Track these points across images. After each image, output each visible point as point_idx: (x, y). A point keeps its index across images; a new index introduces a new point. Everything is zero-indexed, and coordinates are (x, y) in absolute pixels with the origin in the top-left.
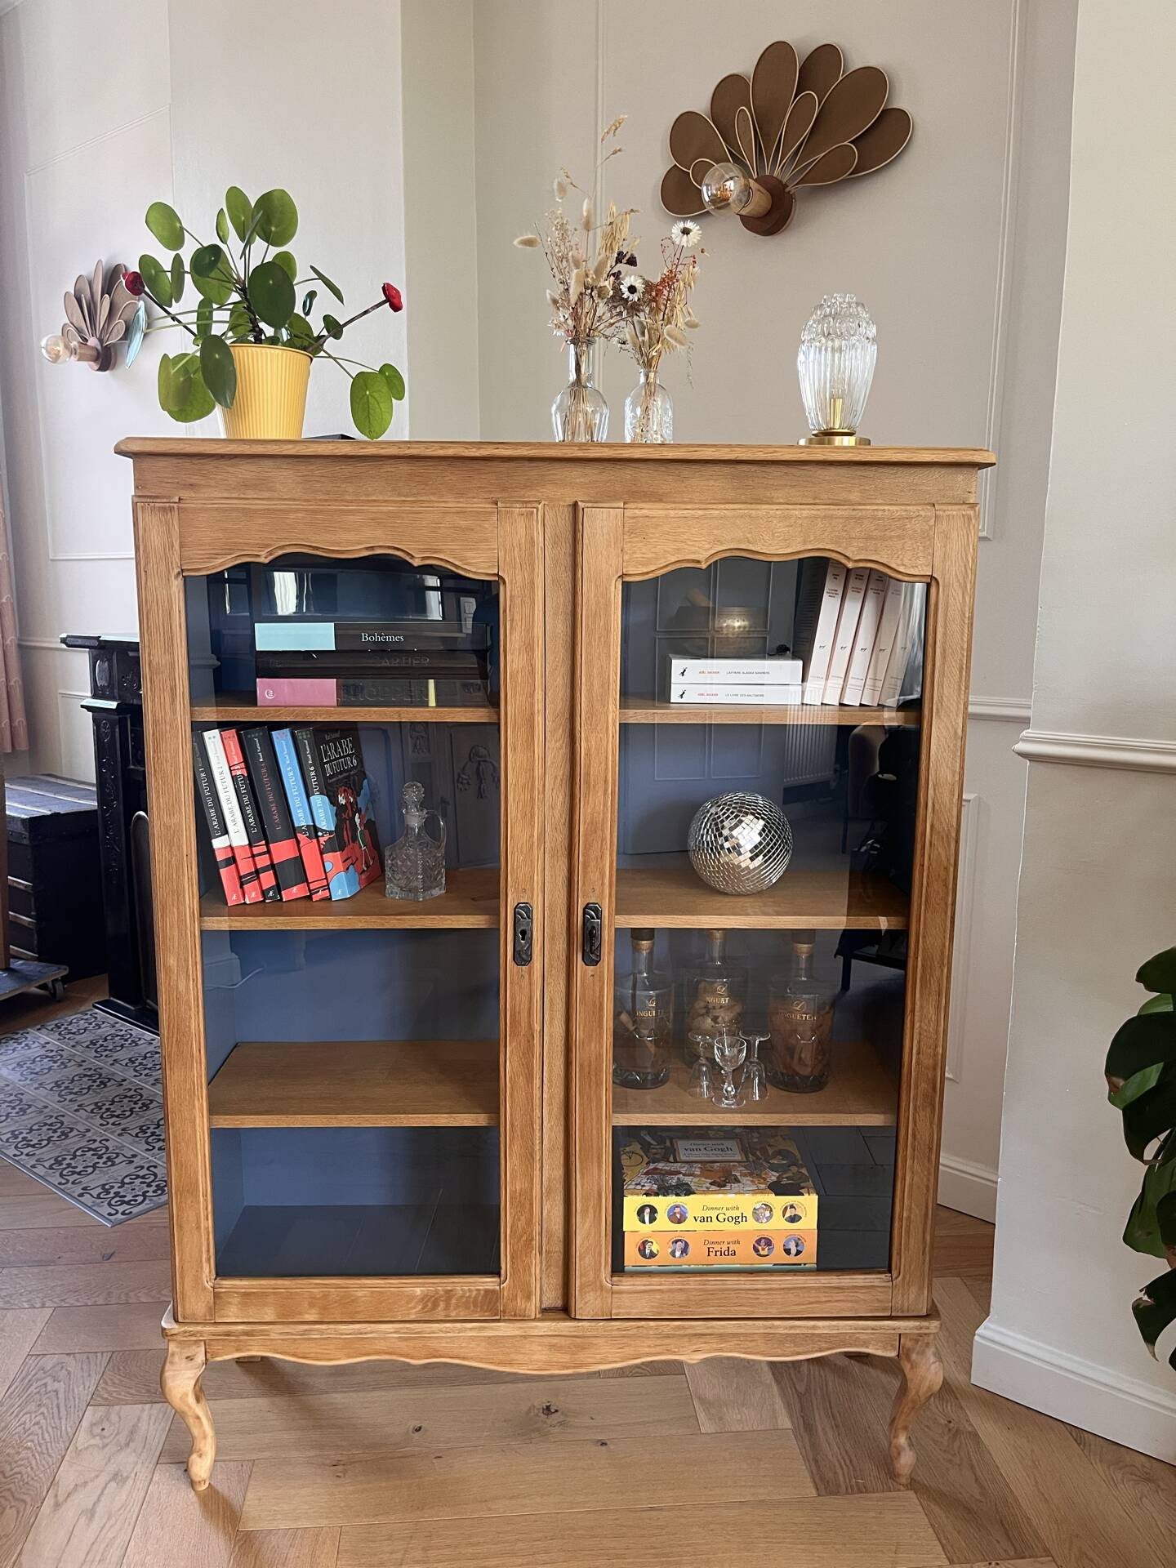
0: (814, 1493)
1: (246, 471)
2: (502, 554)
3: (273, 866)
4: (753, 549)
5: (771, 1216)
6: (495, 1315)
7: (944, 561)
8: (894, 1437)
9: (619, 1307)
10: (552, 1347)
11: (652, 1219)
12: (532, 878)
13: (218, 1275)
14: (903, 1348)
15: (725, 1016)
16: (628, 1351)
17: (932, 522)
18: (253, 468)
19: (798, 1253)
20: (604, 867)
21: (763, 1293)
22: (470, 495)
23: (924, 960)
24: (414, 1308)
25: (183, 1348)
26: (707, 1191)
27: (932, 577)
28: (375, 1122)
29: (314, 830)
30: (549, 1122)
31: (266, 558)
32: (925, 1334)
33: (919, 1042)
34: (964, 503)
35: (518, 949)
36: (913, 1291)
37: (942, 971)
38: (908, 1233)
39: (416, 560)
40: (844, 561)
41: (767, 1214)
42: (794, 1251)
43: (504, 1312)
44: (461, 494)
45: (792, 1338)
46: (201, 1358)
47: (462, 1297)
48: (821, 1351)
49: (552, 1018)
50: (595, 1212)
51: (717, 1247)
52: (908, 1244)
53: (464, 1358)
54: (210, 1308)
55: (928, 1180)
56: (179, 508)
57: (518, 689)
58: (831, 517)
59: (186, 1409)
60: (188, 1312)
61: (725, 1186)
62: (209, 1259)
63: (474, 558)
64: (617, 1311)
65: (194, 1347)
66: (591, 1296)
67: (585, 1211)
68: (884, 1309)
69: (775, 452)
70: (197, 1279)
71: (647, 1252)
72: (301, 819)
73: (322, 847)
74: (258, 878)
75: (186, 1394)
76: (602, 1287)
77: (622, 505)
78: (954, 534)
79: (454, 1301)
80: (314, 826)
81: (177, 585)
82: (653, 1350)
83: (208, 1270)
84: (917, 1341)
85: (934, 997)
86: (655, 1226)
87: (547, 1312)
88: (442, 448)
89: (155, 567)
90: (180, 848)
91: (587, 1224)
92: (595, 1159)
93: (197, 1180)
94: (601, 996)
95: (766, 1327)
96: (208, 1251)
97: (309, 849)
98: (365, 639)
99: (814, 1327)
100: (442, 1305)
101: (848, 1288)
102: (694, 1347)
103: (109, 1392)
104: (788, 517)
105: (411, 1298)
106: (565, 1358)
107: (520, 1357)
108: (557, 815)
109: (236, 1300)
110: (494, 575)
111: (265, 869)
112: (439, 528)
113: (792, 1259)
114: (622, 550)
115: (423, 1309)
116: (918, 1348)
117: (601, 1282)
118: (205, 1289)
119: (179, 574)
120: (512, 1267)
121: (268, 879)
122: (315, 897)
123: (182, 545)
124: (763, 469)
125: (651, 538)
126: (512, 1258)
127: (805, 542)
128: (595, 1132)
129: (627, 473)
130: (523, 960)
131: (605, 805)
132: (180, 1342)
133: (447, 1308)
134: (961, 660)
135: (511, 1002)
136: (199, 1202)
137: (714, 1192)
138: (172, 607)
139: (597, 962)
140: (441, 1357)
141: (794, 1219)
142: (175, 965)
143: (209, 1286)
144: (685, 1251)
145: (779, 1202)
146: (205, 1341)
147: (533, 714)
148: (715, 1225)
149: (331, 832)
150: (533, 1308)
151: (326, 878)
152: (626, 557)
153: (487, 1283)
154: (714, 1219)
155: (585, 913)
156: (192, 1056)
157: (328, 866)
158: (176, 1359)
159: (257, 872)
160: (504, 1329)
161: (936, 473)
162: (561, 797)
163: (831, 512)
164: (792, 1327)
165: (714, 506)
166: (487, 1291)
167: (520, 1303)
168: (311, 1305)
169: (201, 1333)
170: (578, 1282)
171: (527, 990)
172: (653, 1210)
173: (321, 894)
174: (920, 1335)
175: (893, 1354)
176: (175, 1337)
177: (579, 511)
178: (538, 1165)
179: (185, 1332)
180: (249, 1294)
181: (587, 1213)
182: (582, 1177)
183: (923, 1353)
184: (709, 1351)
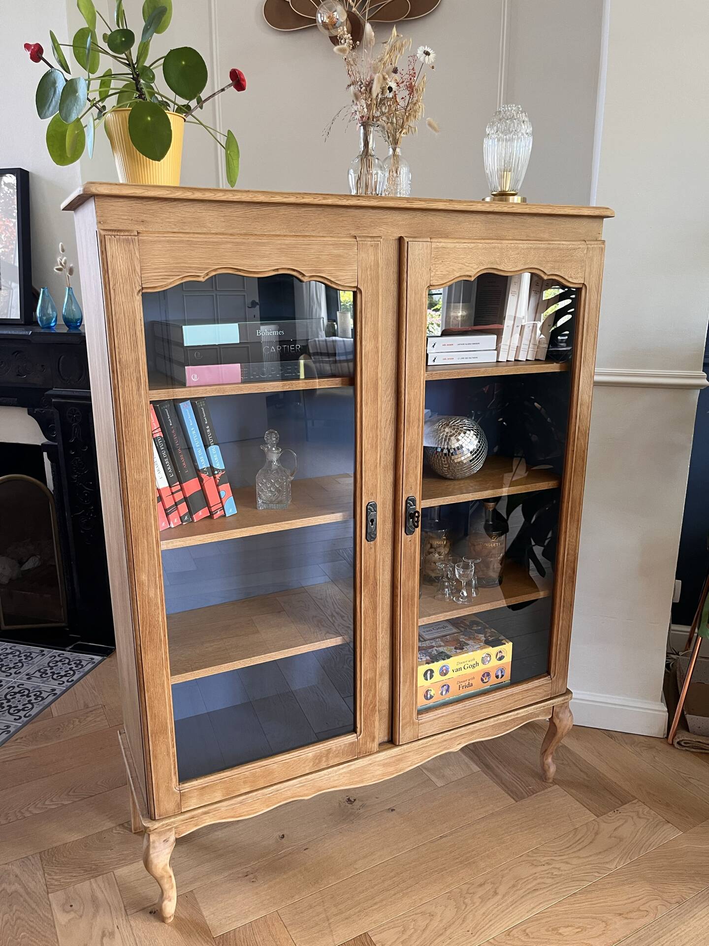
0: (514, 802)
1: (187, 212)
2: (361, 273)
3: (185, 499)
4: (499, 268)
5: (490, 659)
6: (355, 756)
7: (590, 274)
8: (546, 759)
9: (422, 732)
10: (385, 765)
11: (431, 677)
12: (376, 486)
13: (181, 782)
14: (554, 713)
15: (444, 551)
16: (425, 754)
17: (585, 252)
19: (502, 676)
20: (417, 473)
22: (338, 232)
23: (572, 504)
24: (309, 766)
25: (161, 835)
26: (457, 654)
27: (583, 284)
29: (212, 470)
30: (381, 633)
32: (566, 703)
33: (568, 549)
34: (596, 240)
35: (369, 531)
36: (560, 682)
37: (580, 508)
38: (559, 653)
39: (306, 278)
40: (543, 275)
41: (489, 659)
42: (500, 676)
43: (360, 752)
44: (332, 231)
45: (505, 723)
46: (172, 838)
47: (336, 751)
49: (384, 571)
50: (410, 681)
51: (463, 684)
52: (559, 659)
53: (336, 787)
54: (178, 804)
56: (138, 240)
57: (369, 364)
58: (539, 249)
60: (163, 811)
61: (463, 649)
62: (175, 773)
63: (345, 276)
64: (421, 734)
65: (168, 833)
66: (407, 730)
67: (405, 682)
68: (548, 695)
69: (513, 207)
70: (168, 789)
71: (429, 696)
72: (203, 463)
73: (218, 481)
74: (177, 508)
75: (166, 865)
76: (413, 723)
77: (429, 240)
78: (595, 259)
79: (331, 755)
80: (211, 467)
81: (138, 300)
82: (438, 750)
83: (175, 779)
84: (561, 707)
85: (576, 523)
86: (434, 680)
87: (382, 746)
88: (324, 199)
89: (122, 286)
91: (406, 689)
92: (411, 650)
93: (167, 723)
94: (415, 552)
95: (495, 721)
96: (175, 767)
97: (209, 483)
98: (259, 334)
99: (518, 714)
100: (324, 759)
101: (532, 689)
102: (458, 742)
103: (56, 880)
104: (517, 248)
105: (306, 760)
106: (391, 769)
108: (387, 443)
109: (196, 793)
110: (355, 287)
111: (180, 502)
112: (322, 255)
113: (499, 680)
114: (431, 270)
115: (313, 765)
116: (562, 711)
117: (413, 720)
118: (174, 793)
119: (139, 291)
120: (364, 725)
121: (183, 508)
122: (215, 516)
123: (142, 269)
124: (501, 217)
125: (446, 261)
126: (365, 719)
127: (525, 264)
128: (410, 634)
129: (430, 218)
130: (372, 537)
131: (418, 434)
132: (159, 833)
133: (327, 760)
134: (595, 332)
135: (364, 565)
136: (168, 738)
137: (460, 654)
138: (136, 317)
139: (413, 531)
140: (324, 790)
141: (501, 659)
142: (146, 579)
143: (175, 790)
144: (447, 690)
145: (493, 651)
146: (176, 826)
147: (377, 380)
148: (463, 672)
149: (223, 470)
150: (375, 746)
151: (221, 502)
152: (433, 274)
153: (351, 738)
154: (463, 669)
155: (407, 503)
156: (161, 640)
157: (223, 494)
158: (157, 844)
159: (176, 504)
160: (361, 763)
161: (585, 222)
162: (390, 432)
163: (538, 246)
164: (508, 717)
165: (479, 241)
166: (350, 744)
167: (367, 745)
168: (245, 782)
169: (174, 823)
170: (399, 723)
171: (373, 556)
172: (432, 671)
173: (219, 513)
174: (563, 704)
175: (549, 717)
176: (154, 831)
177: (404, 243)
178: (378, 661)
179: (163, 825)
180: (204, 788)
181: (406, 682)
182: (404, 662)
183: (565, 712)
184: (465, 742)
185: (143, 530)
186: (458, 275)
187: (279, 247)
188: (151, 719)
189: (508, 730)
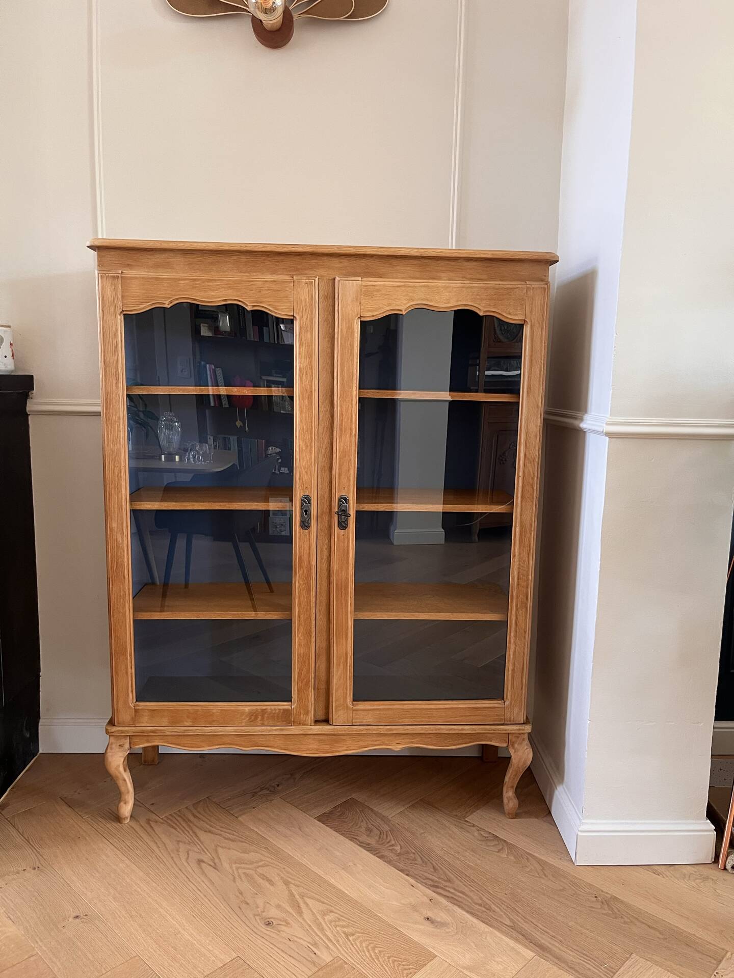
1: (159, 258)
2: (295, 305)
4: (430, 304)
6: (289, 723)
7: (532, 312)
9: (357, 718)
10: (320, 741)
12: (311, 481)
13: (137, 701)
14: (511, 741)
16: (362, 743)
17: (525, 291)
18: (162, 256)
20: (349, 476)
21: (434, 711)
22: (279, 273)
23: (521, 528)
24: (244, 719)
25: (118, 740)
27: (524, 320)
28: (224, 616)
30: (320, 616)
31: (168, 305)
32: (522, 733)
33: (518, 573)
34: (542, 281)
35: (303, 520)
36: (516, 710)
37: (531, 534)
38: (513, 678)
39: (249, 307)
40: (478, 312)
43: (294, 721)
44: (274, 272)
45: (451, 736)
46: (127, 746)
47: (271, 713)
48: (465, 743)
49: (322, 559)
50: (344, 665)
52: (513, 684)
53: (272, 747)
54: (132, 718)
55: (524, 649)
56: (121, 277)
57: (304, 378)
58: (472, 288)
59: (119, 775)
60: (121, 720)
62: (132, 691)
63: (281, 306)
64: (356, 721)
65: (123, 740)
66: (341, 713)
67: (338, 665)
68: (501, 720)
70: (126, 702)
75: (119, 766)
76: (347, 707)
77: (359, 279)
78: (537, 298)
79: (266, 716)
81: (120, 319)
82: (375, 743)
83: (132, 696)
84: (517, 737)
85: (527, 548)
87: (317, 722)
88: (264, 247)
89: (108, 308)
90: (120, 463)
91: (339, 672)
92: (344, 636)
93: (126, 646)
94: (348, 546)
95: (437, 729)
96: (132, 686)
99: (463, 729)
100: (260, 718)
101: (481, 708)
102: (397, 742)
104: (449, 287)
105: (243, 713)
106: (327, 747)
107: (302, 746)
108: (325, 447)
109: (146, 713)
110: (291, 315)
112: (262, 290)
114: (360, 303)
115: (249, 720)
116: (518, 741)
117: (347, 704)
118: (130, 707)
119: (121, 313)
120: (298, 696)
123: (123, 297)
125: (376, 297)
126: (298, 691)
127: (457, 301)
128: (344, 620)
129: (363, 262)
130: (306, 526)
131: (351, 442)
132: (116, 738)
133: (262, 719)
134: (541, 366)
135: (299, 549)
136: (127, 659)
138: (117, 331)
139: (346, 527)
140: (259, 746)
143: (132, 705)
146: (130, 736)
147: (312, 392)
150: (311, 717)
152: (362, 307)
153: (284, 705)
155: (339, 501)
156: (124, 578)
158: (114, 746)
160: (294, 730)
161: (528, 265)
162: (327, 438)
163: (473, 285)
164: (450, 729)
165: (410, 281)
166: (284, 710)
167: (303, 717)
168: (188, 717)
169: (127, 731)
170: (334, 705)
171: (307, 543)
174: (520, 734)
175: (505, 745)
176: (113, 734)
177: (337, 282)
178: (313, 640)
179: (119, 731)
180: (154, 710)
181: (340, 665)
182: (337, 646)
183: (521, 744)
184: (406, 743)
185: (115, 488)
186: (388, 309)
187: (227, 283)
188: (115, 640)
189: (454, 745)
